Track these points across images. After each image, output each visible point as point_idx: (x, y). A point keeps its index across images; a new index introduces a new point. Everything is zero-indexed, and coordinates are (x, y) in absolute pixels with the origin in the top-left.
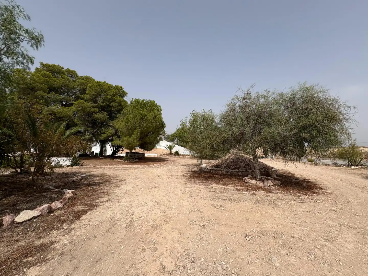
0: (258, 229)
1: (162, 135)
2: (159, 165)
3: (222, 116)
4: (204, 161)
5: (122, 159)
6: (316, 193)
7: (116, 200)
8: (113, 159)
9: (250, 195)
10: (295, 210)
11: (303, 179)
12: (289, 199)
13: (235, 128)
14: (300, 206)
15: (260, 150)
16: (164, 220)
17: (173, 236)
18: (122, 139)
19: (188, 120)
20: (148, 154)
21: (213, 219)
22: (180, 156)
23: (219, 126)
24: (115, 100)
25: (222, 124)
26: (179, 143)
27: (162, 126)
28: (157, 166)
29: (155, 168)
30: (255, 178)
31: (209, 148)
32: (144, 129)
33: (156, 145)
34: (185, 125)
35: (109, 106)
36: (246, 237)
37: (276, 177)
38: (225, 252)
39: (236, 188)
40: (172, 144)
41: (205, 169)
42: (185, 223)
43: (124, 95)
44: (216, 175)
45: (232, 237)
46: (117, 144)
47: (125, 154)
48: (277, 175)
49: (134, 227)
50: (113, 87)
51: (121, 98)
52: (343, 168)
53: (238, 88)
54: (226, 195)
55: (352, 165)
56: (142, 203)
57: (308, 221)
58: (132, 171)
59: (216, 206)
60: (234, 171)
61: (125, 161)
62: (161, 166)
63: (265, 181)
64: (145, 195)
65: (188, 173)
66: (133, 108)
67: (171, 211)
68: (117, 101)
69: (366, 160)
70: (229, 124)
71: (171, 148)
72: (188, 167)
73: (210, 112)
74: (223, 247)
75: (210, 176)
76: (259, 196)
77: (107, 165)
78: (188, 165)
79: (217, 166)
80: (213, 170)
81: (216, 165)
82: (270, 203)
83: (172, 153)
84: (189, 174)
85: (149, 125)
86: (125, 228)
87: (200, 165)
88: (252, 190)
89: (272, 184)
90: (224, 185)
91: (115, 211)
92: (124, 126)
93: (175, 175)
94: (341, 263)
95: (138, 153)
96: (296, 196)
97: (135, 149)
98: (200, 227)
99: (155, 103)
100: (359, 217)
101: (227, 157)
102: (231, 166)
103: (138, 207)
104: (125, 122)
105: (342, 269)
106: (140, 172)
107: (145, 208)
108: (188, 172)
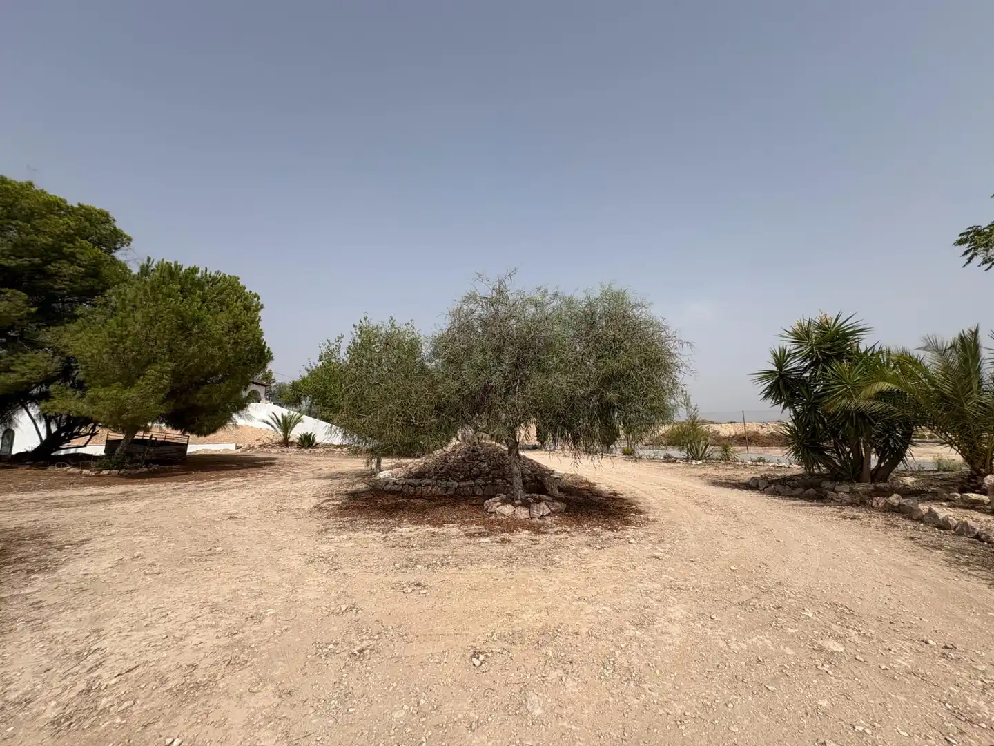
0: (506, 630)
1: (259, 384)
2: (239, 479)
3: (438, 340)
4: (386, 462)
5: (87, 467)
6: (629, 523)
7: (28, 622)
8: (44, 467)
9: (498, 544)
10: (588, 568)
11: (610, 494)
12: (579, 544)
13: (467, 373)
14: (597, 558)
15: (523, 429)
16: (227, 663)
17: (254, 707)
18: (91, 393)
19: (346, 343)
20: (197, 446)
21: (390, 628)
22: (318, 448)
23: (430, 366)
24: (73, 255)
25: (437, 360)
26: (314, 409)
27: (261, 356)
28: (228, 485)
29: (221, 490)
30: (513, 499)
31: (397, 425)
32: (189, 361)
33: (235, 416)
34: (335, 358)
35: (39, 271)
36: (474, 659)
37: (558, 493)
38: (414, 715)
39: (465, 529)
40: (292, 413)
41: (388, 483)
42: (302, 656)
43: (115, 244)
44: (417, 498)
45: (438, 668)
46: (66, 412)
47: (103, 448)
48: (560, 490)
49: (95, 714)
50: (68, 207)
51: (100, 252)
52: (679, 465)
53: (479, 275)
54: (435, 552)
55: (693, 459)
56: (150, 615)
57: (609, 589)
58: (126, 505)
59: (405, 586)
60: (464, 484)
61: (101, 471)
62: (245, 483)
63: (532, 505)
64: (166, 586)
65: (333, 500)
66: (149, 290)
67: (256, 628)
68: (83, 259)
69: (712, 447)
70: (453, 362)
71: (286, 425)
72: (336, 482)
73: (409, 327)
74: (407, 704)
75: (401, 503)
76: (517, 544)
77: (9, 490)
78: (339, 476)
79: (420, 474)
80: (410, 485)
81: (417, 471)
82: (540, 558)
83: (290, 440)
84: (338, 503)
85: (210, 350)
86: (52, 723)
87: (374, 473)
88: (502, 531)
89: (548, 511)
90: (434, 526)
91: (11, 669)
92: (105, 350)
93: (289, 510)
94: (657, 672)
95: (161, 441)
96: (593, 534)
97: (147, 430)
98: (349, 659)
99: (239, 283)
100: (695, 564)
101: (449, 448)
102: (457, 471)
103: (125, 634)
104: (111, 334)
105: (659, 683)
106: (160, 507)
107: (157, 632)
108: (334, 497)
